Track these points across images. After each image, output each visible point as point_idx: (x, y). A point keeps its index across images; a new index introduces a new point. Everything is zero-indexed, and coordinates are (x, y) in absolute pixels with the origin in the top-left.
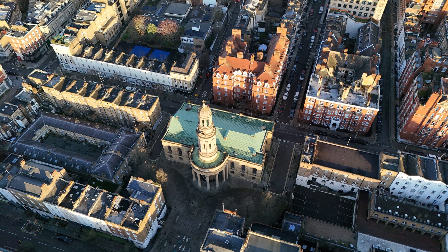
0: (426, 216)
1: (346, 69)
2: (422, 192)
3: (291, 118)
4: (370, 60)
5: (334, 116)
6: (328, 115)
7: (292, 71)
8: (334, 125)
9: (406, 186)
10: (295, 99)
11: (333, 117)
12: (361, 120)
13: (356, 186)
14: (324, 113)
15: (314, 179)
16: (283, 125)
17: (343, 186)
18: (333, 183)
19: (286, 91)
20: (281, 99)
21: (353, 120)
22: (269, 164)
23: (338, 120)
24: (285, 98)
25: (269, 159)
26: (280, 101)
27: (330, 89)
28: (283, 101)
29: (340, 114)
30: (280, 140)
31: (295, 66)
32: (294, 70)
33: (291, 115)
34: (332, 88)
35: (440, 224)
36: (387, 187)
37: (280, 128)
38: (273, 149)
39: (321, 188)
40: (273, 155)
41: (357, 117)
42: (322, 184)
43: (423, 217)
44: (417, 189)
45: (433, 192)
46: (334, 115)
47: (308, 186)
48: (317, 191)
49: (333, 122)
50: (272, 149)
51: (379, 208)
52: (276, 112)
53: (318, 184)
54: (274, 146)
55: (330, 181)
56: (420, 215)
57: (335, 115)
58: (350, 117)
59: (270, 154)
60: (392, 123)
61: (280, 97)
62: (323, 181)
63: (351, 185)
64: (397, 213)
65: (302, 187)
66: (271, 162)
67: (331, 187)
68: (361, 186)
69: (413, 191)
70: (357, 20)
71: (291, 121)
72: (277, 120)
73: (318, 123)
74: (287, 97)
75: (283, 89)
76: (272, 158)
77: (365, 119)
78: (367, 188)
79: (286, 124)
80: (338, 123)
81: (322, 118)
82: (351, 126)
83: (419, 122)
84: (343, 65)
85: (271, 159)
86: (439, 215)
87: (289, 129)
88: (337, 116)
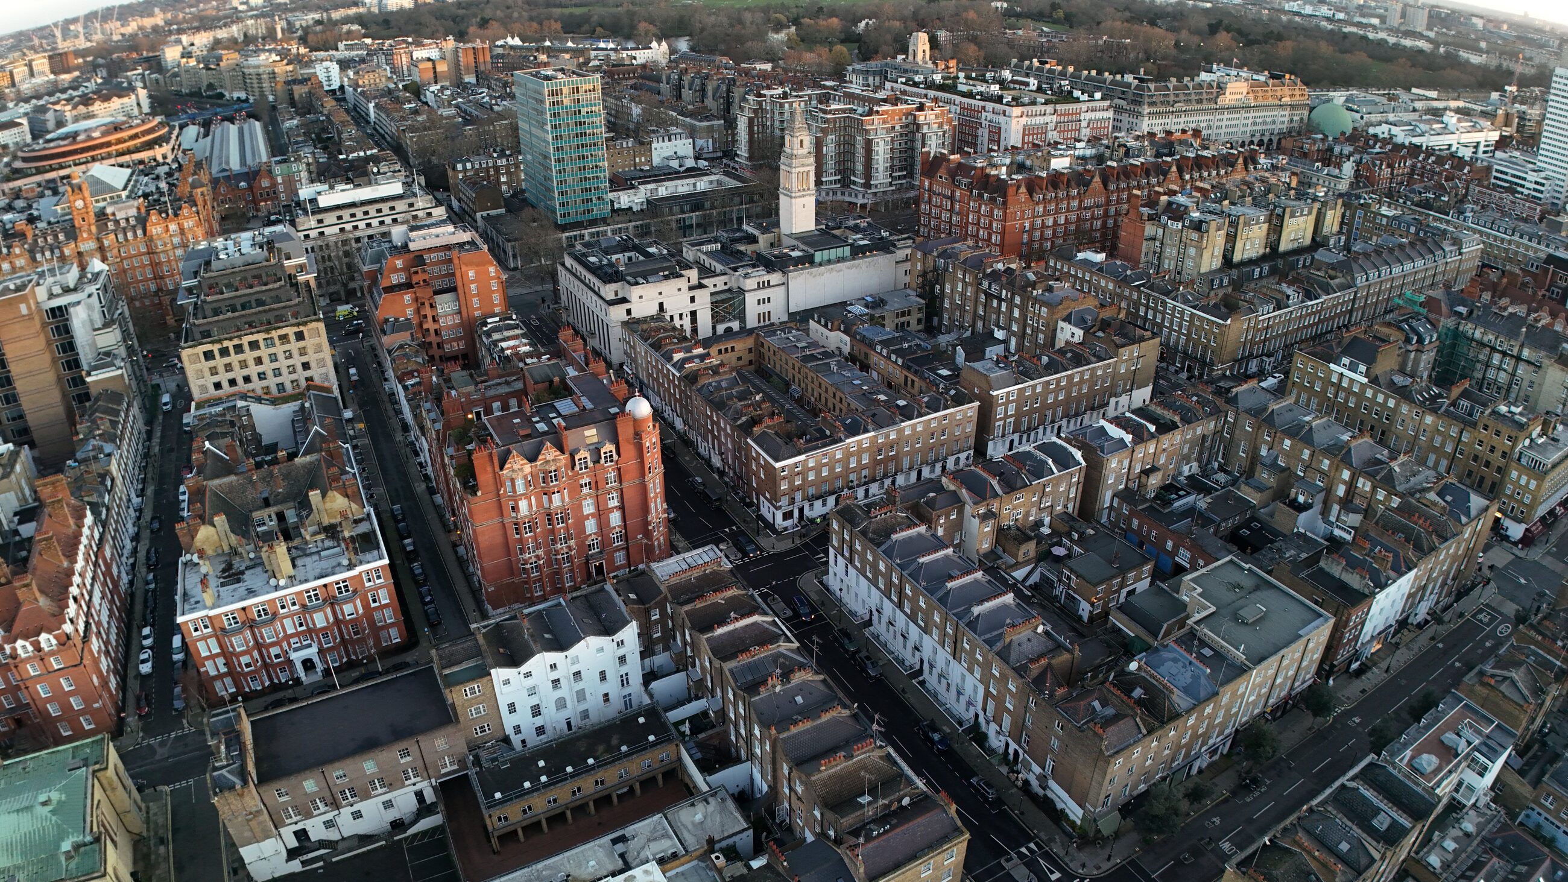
0: (615, 741)
1: (272, 510)
2: (581, 695)
3: (181, 714)
4: (319, 461)
5: (292, 641)
6: (273, 644)
7: (147, 591)
8: (308, 664)
9: (534, 700)
10: (176, 657)
11: (290, 646)
12: (364, 613)
13: (418, 779)
14: (259, 646)
15: (301, 835)
16: (162, 744)
17: (388, 805)
18: (357, 815)
19: (143, 648)
20: (136, 677)
21: (346, 623)
22: (158, 872)
23: (310, 646)
24: (146, 668)
25: (153, 857)
26: (134, 685)
27: (242, 573)
28: (144, 678)
29: (301, 625)
30: (167, 789)
31: (151, 576)
32: (153, 586)
33: (178, 704)
34: (247, 568)
35: (652, 738)
36: (499, 735)
37: (158, 757)
38: (156, 823)
39: (335, 849)
40: (162, 841)
41: (348, 608)
42: (333, 835)
43: (610, 749)
44: (563, 692)
45: (603, 676)
46: (288, 637)
47: (296, 866)
48: (329, 865)
49: (297, 657)
50: (152, 826)
51: (498, 795)
52: (132, 720)
53: (322, 844)
54: (155, 814)
55: (346, 811)
56: (601, 748)
57: (292, 636)
58: (331, 620)
59: (152, 843)
60: (460, 586)
61: (131, 674)
62: (329, 824)
63: (403, 786)
64: (544, 779)
65: (280, 878)
66: (163, 866)
67: (362, 827)
68: (431, 772)
69: (561, 704)
70: (274, 402)
71: (185, 722)
72: (143, 739)
73: (263, 683)
74: (149, 664)
75: (134, 648)
76: (162, 849)
77: (373, 605)
78: (449, 768)
79: (173, 735)
80: (312, 652)
81: (265, 665)
82: (353, 642)
83: (499, 539)
84: (260, 502)
85: (158, 855)
86: (641, 720)
87: (186, 745)
88: (297, 634)
